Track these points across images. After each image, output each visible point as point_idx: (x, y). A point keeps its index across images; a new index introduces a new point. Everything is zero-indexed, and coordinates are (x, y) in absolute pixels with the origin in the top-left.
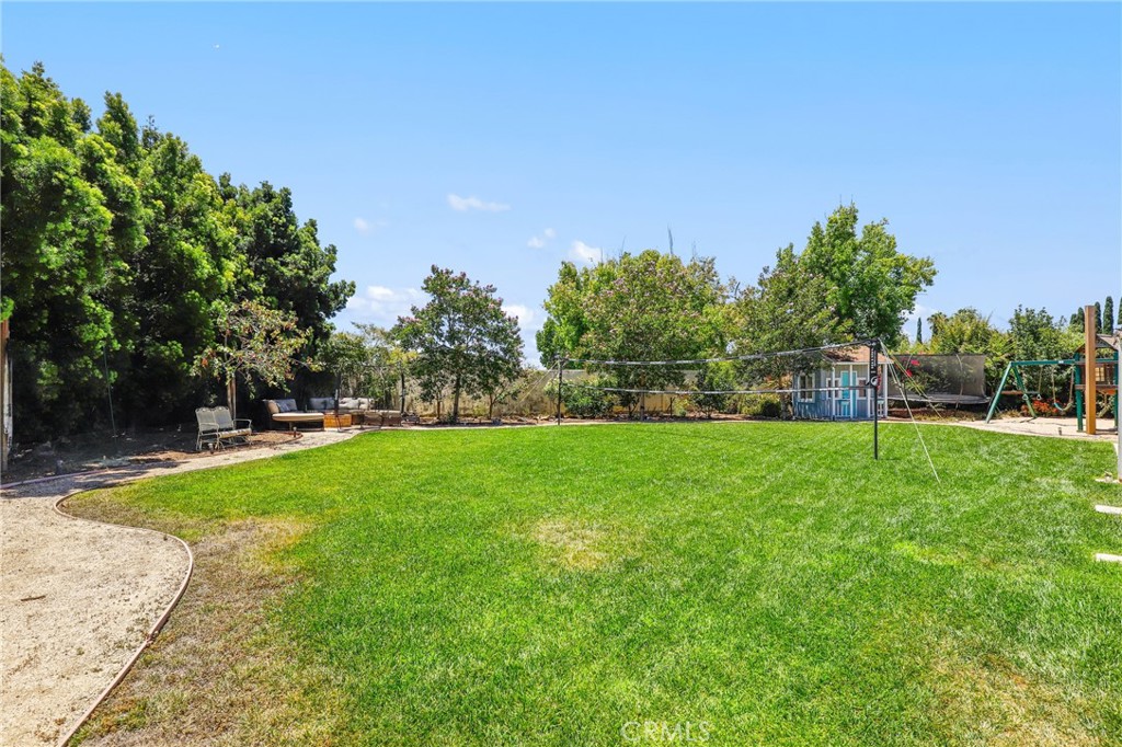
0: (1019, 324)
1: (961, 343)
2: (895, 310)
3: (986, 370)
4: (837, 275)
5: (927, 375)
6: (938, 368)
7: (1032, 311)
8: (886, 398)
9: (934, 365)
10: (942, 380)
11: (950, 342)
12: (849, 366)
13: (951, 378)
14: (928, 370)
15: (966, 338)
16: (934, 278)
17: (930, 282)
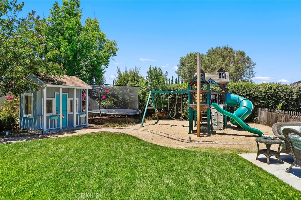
0: (151, 73)
1: (128, 82)
2: (99, 64)
3: (139, 96)
4: (67, 36)
5: (113, 98)
6: (118, 94)
7: (156, 68)
8: (88, 111)
9: (116, 93)
10: (120, 101)
11: (123, 81)
12: (59, 88)
13: (124, 100)
14: (113, 95)
15: (130, 79)
16: (117, 52)
17: (115, 54)
